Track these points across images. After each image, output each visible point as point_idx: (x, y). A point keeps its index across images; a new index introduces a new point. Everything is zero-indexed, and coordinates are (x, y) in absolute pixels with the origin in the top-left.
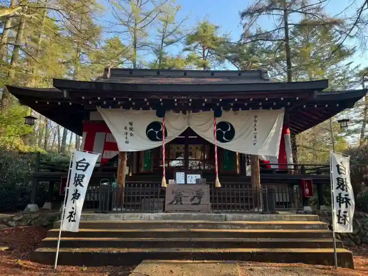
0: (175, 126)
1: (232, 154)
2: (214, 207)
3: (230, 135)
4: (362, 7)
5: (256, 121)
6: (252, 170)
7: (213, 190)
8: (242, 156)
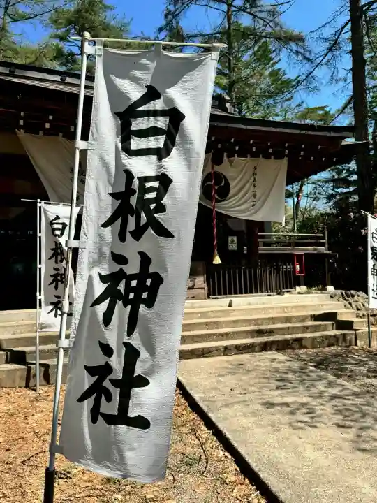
4: (343, 28)
5: (256, 174)
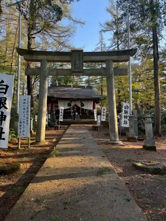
0: (73, 104)
1: (84, 109)
2: (80, 119)
3: (83, 106)
6: (87, 112)
7: (80, 115)
8: (86, 109)
